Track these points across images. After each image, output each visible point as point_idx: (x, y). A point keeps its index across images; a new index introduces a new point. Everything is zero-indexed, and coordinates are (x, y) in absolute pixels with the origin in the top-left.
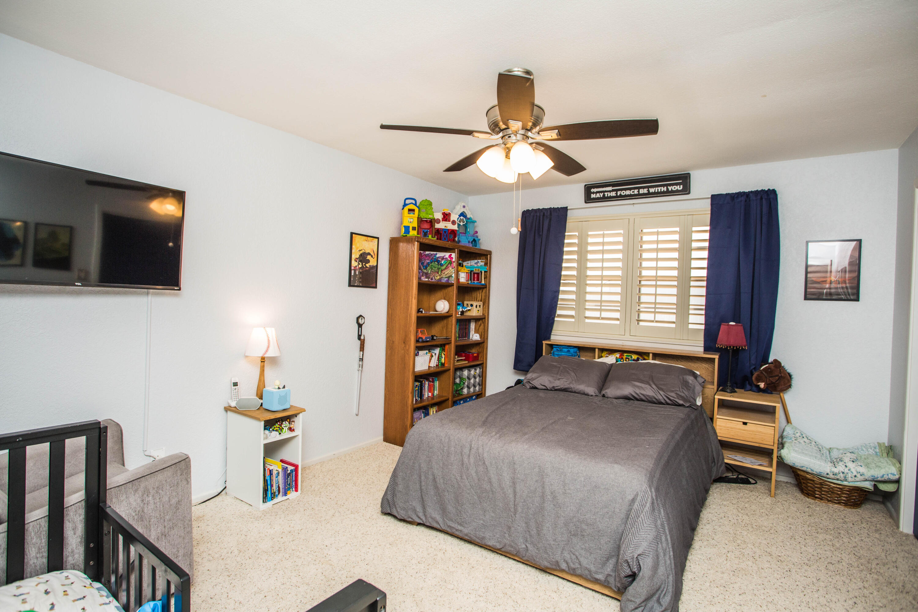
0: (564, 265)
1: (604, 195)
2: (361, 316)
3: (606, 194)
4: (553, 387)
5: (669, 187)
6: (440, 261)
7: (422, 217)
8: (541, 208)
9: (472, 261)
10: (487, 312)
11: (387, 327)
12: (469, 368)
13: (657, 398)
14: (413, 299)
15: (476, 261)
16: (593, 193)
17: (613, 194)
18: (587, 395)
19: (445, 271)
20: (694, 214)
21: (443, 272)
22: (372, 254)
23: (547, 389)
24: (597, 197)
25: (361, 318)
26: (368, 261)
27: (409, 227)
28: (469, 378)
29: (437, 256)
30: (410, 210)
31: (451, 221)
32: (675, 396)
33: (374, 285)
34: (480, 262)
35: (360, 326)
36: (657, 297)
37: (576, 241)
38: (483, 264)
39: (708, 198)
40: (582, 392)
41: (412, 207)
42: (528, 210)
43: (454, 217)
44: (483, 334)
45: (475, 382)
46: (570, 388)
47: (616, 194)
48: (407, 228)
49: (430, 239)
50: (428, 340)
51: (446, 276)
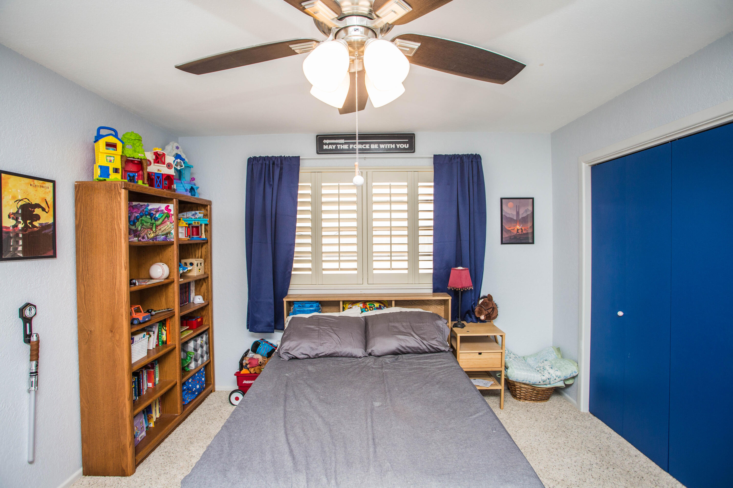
0: (298, 216)
1: (336, 147)
2: (28, 305)
3: (339, 146)
4: (317, 354)
5: (397, 145)
6: (154, 214)
7: (128, 156)
8: (270, 156)
9: (188, 213)
10: (209, 270)
11: (78, 311)
12: (194, 339)
13: (422, 348)
14: (123, 269)
15: (193, 212)
16: (326, 144)
17: (346, 147)
18: (355, 357)
19: (162, 227)
20: (420, 170)
21: (159, 228)
22: (44, 205)
23: (310, 358)
24: (329, 148)
25: (28, 308)
26: (38, 217)
27: (108, 168)
28: (196, 350)
29: (150, 207)
30: (109, 145)
31: (166, 163)
32: (437, 344)
33: (51, 253)
34: (198, 214)
35: (27, 321)
36: (393, 246)
37: (309, 192)
38: (201, 215)
39: (431, 158)
40: (349, 355)
41: (112, 140)
42: (255, 158)
43: (170, 159)
44: (206, 294)
45: (202, 352)
46: (336, 353)
47: (349, 147)
48: (105, 170)
49: (140, 186)
50: (147, 319)
51: (163, 233)
